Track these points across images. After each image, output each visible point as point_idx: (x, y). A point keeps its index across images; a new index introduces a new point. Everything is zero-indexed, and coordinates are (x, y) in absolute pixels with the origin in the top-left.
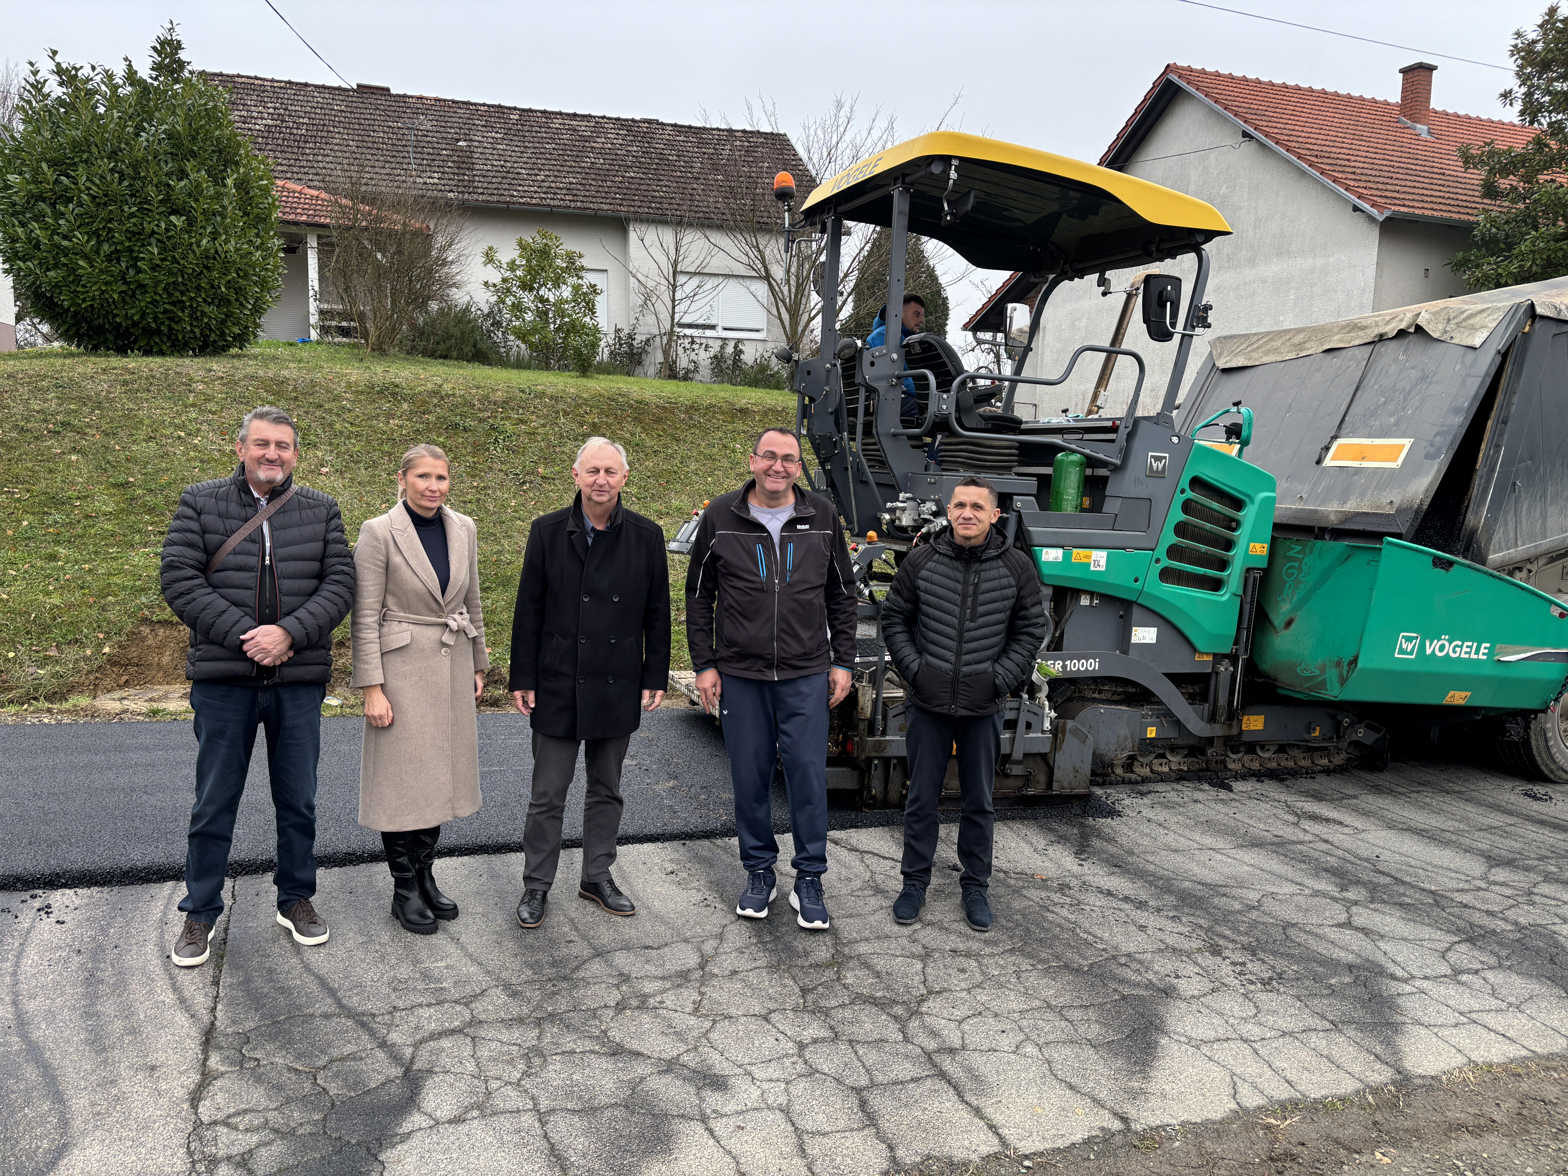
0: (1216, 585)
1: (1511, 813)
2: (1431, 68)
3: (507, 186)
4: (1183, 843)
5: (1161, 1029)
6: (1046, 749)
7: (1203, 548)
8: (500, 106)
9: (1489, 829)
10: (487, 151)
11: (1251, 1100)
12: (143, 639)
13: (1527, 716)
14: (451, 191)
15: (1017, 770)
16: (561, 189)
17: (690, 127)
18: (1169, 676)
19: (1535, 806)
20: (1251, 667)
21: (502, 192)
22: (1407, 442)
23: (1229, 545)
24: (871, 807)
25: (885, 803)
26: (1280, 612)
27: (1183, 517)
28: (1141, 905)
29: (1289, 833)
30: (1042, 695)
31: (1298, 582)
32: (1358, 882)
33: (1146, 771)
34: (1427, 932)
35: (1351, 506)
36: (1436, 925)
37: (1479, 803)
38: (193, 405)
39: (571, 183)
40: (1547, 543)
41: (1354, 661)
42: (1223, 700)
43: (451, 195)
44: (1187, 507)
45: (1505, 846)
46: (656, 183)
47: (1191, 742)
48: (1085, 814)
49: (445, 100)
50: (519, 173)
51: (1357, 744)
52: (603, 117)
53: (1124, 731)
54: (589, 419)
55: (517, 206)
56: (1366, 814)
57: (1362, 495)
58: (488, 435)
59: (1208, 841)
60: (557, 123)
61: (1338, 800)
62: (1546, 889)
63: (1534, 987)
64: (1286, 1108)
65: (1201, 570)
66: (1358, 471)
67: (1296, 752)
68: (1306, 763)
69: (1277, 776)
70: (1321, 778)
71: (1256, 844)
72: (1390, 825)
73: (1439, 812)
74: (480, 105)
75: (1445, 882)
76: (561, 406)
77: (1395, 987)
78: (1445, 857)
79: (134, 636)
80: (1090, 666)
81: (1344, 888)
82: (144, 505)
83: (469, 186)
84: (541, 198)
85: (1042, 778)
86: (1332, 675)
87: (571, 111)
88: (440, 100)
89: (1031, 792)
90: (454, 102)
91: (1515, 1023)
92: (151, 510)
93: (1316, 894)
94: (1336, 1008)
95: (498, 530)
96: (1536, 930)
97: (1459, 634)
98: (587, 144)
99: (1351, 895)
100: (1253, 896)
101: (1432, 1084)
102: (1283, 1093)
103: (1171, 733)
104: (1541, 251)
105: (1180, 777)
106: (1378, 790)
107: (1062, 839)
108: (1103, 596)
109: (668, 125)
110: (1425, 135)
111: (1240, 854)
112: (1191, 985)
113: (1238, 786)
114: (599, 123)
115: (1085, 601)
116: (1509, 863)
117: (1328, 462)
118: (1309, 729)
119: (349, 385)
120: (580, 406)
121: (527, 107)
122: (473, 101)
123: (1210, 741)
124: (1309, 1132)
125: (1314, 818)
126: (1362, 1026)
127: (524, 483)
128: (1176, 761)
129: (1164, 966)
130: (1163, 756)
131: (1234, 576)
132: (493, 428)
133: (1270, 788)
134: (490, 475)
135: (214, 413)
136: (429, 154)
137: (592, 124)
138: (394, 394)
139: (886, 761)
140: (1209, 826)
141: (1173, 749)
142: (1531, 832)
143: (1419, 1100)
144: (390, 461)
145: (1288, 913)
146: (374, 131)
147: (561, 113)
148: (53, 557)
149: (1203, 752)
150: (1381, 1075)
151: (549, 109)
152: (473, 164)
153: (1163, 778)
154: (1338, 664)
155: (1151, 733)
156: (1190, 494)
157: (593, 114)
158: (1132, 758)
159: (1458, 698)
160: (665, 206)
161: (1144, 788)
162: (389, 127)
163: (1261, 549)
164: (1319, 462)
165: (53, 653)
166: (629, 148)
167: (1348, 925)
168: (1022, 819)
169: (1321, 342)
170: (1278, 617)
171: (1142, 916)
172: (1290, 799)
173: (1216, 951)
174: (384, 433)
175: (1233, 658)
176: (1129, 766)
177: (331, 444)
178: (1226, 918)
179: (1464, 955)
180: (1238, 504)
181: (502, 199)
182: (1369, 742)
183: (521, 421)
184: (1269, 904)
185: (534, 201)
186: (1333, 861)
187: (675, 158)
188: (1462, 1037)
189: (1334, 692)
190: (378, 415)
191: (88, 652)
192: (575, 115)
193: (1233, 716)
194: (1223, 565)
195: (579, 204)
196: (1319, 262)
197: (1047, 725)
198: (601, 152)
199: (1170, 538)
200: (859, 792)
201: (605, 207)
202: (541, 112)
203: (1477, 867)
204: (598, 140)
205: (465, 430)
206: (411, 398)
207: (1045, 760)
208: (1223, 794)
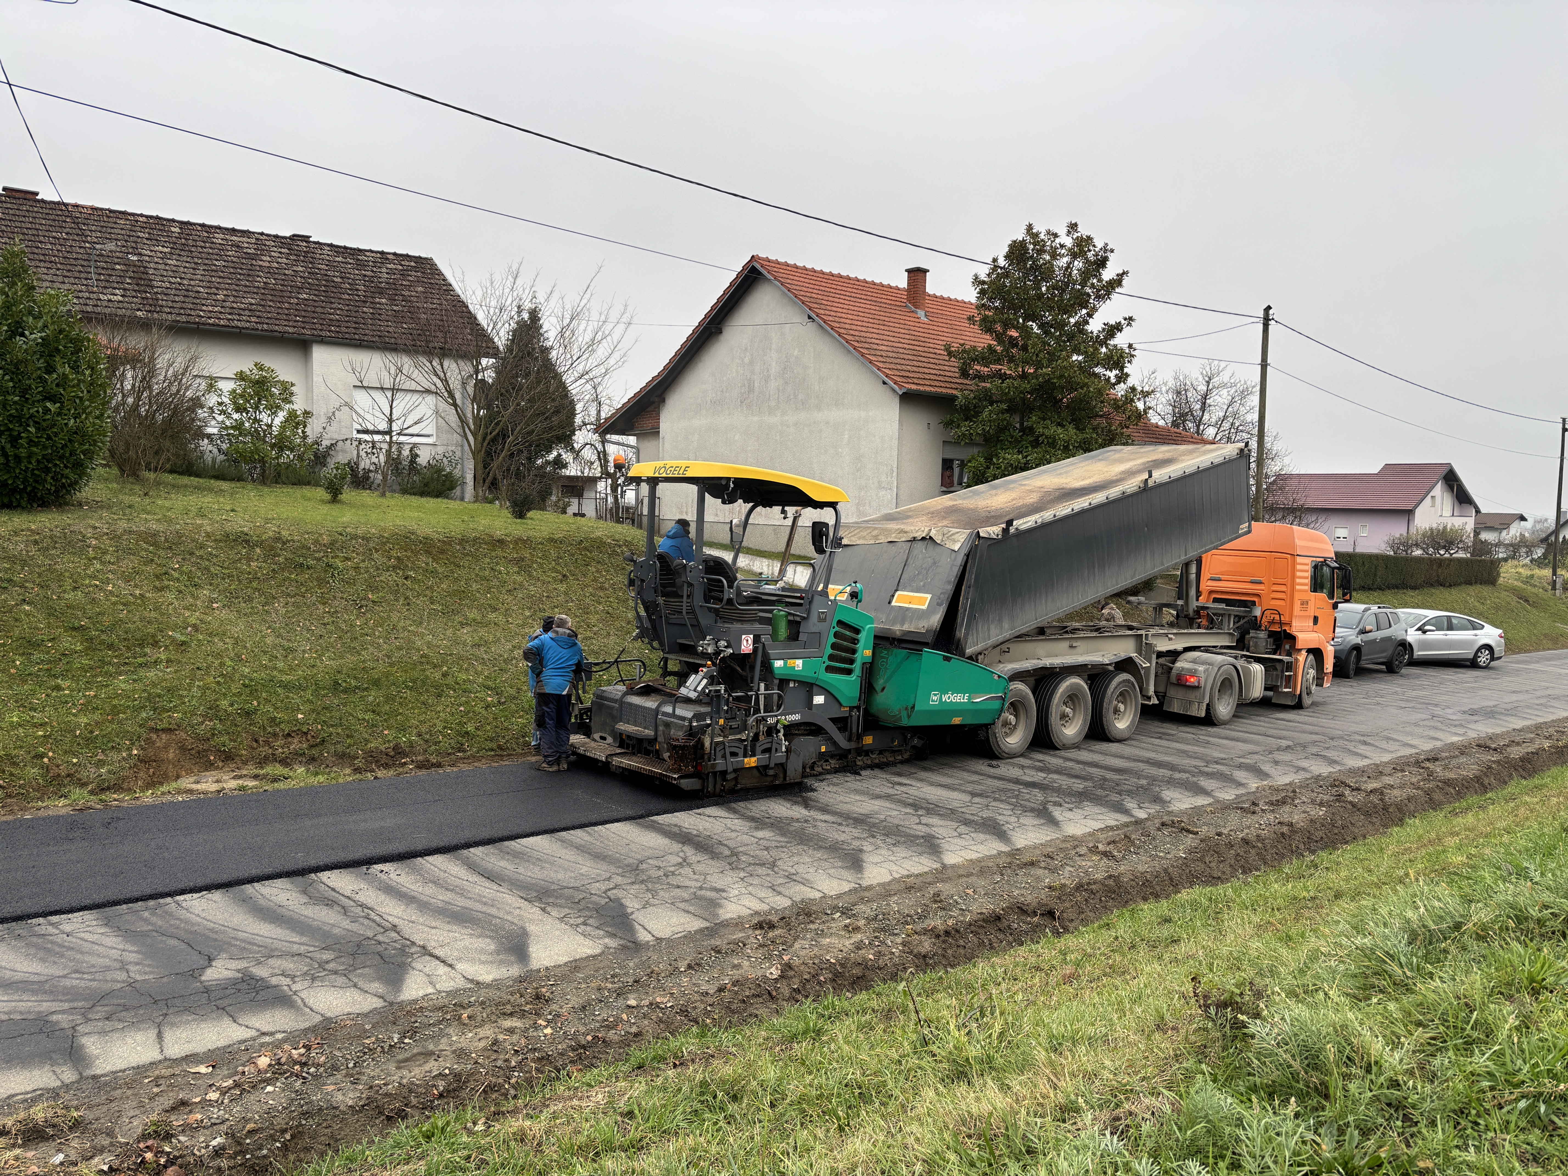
0: (849, 672)
1: (982, 774)
2: (925, 271)
3: (191, 306)
4: (848, 800)
5: (862, 861)
6: (784, 761)
7: (844, 654)
8: (157, 218)
9: (972, 782)
10: (160, 267)
11: (897, 876)
12: (154, 743)
13: (986, 727)
14: (139, 310)
15: (771, 772)
16: (244, 310)
17: (345, 248)
18: (831, 719)
19: (992, 770)
20: (867, 712)
21: (189, 312)
22: (929, 596)
23: (854, 651)
24: (708, 797)
25: (714, 795)
26: (879, 684)
27: (834, 640)
28: (840, 824)
29: (891, 791)
30: (781, 735)
31: (886, 669)
32: (922, 808)
33: (820, 769)
34: (949, 823)
35: (906, 627)
36: (952, 820)
37: (968, 771)
38: (95, 558)
39: (252, 304)
40: (990, 642)
41: (913, 707)
42: (854, 730)
43: (139, 313)
44: (836, 635)
45: (978, 788)
46: (329, 305)
47: (840, 752)
48: (801, 791)
49: (102, 209)
50: (198, 292)
51: (914, 747)
52: (262, 234)
53: (812, 749)
54: (394, 553)
55: (207, 327)
56: (921, 780)
57: (911, 622)
58: (326, 571)
59: (858, 798)
60: (219, 238)
61: (909, 775)
62: (993, 804)
63: (988, 837)
64: (908, 876)
65: (843, 666)
66: (908, 609)
67: (887, 754)
68: (892, 759)
69: (881, 766)
70: (899, 766)
71: (878, 797)
72: (932, 784)
73: (952, 777)
74: (138, 215)
75: (955, 805)
76: (371, 545)
77: (939, 841)
78: (955, 795)
79: (148, 740)
80: (796, 717)
81: (916, 811)
82: (102, 642)
83: (153, 305)
84: (229, 320)
85: (781, 775)
86: (904, 714)
87: (230, 226)
88: (96, 209)
89: (777, 782)
90: (111, 211)
91: (980, 848)
92: (111, 647)
93: (906, 814)
94: (920, 849)
95: (355, 644)
96: (989, 819)
97: (956, 691)
98: (254, 262)
99: (919, 813)
100: (882, 817)
101: (953, 866)
102: (906, 873)
103: (832, 749)
104: (994, 420)
105: (836, 771)
106: (925, 769)
107: (796, 803)
108: (799, 682)
109: (325, 244)
110: (924, 319)
111: (873, 802)
112: (867, 847)
113: (863, 773)
114: (262, 240)
115: (791, 685)
116: (980, 795)
117: (894, 603)
118: (893, 742)
119: (208, 535)
120: (385, 543)
121: (185, 220)
122: (130, 211)
123: (849, 751)
124: (917, 881)
125: (900, 784)
126: (929, 854)
127: (361, 607)
128: (834, 763)
129: (856, 843)
130: (827, 761)
131: (857, 667)
132: (329, 565)
133: (877, 772)
134: (336, 603)
135: (113, 564)
136: (103, 268)
137: (253, 241)
138: (247, 542)
139: (715, 773)
140: (857, 791)
141: (832, 757)
142: (990, 782)
143: (949, 871)
144: (261, 596)
145: (896, 822)
146: (41, 242)
147: (219, 228)
148: (58, 688)
149: (846, 757)
150: (937, 865)
151: (208, 223)
152: (151, 280)
153: (829, 772)
154: (907, 709)
155: (823, 749)
156: (837, 629)
157: (251, 230)
158: (814, 763)
159: (957, 721)
160: (343, 329)
161: (821, 778)
162: (54, 238)
163: (868, 653)
164: (890, 603)
165: (101, 757)
166: (295, 268)
167: (920, 823)
168: (774, 796)
169: (886, 536)
170: (878, 688)
171: (842, 828)
172: (888, 777)
173: (874, 837)
174: (249, 573)
175: (858, 708)
176: (812, 768)
177: (211, 584)
178: (874, 825)
179: (963, 829)
180: (857, 631)
181: (189, 319)
182: (919, 745)
183: (347, 559)
184: (889, 819)
185: (222, 322)
186: (911, 801)
187: (339, 280)
188: (963, 853)
189: (905, 722)
190: (240, 559)
191: (124, 754)
192: (234, 230)
193: (859, 737)
194: (852, 662)
195: (265, 326)
196: (863, 414)
197: (784, 749)
198: (270, 272)
199: (829, 651)
200: (702, 790)
201: (291, 330)
202: (200, 225)
203: (967, 798)
204: (264, 258)
205: (308, 568)
206: (260, 544)
207: (782, 766)
208: (858, 777)
